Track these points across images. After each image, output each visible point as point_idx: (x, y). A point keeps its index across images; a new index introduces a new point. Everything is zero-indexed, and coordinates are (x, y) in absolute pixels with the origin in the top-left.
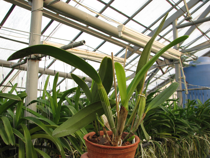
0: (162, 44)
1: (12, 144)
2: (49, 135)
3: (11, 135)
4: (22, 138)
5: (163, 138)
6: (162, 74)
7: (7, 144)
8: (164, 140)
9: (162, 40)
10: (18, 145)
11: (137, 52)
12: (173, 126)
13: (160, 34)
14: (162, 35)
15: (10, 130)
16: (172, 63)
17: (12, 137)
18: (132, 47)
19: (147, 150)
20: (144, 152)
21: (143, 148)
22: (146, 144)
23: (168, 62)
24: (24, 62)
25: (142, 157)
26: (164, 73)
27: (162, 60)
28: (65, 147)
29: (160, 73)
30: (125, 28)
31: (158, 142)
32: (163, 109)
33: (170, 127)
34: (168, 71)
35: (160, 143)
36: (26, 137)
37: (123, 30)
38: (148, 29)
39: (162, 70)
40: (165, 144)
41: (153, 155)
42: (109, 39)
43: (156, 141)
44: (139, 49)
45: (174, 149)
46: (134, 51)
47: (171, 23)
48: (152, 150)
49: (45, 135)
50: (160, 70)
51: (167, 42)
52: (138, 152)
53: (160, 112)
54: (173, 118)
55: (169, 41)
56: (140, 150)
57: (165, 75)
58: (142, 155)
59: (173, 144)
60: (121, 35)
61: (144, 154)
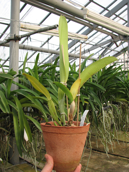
0: (116, 23)
1: (8, 113)
2: (36, 105)
3: (6, 105)
4: (16, 107)
5: (119, 102)
6: (116, 46)
7: (5, 113)
8: (120, 104)
9: (118, 18)
10: (13, 113)
11: (96, 29)
12: (127, 92)
13: (116, 14)
14: (117, 15)
15: (5, 102)
16: (126, 38)
17: (7, 107)
18: (91, 25)
19: (107, 112)
20: (105, 114)
21: (104, 110)
22: (106, 107)
23: (122, 38)
24: (6, 42)
25: (103, 117)
26: (117, 46)
27: (116, 36)
28: (47, 113)
29: (114, 46)
30: (89, 12)
31: (115, 105)
32: (120, 79)
33: (124, 93)
34: (122, 43)
36: (18, 106)
37: (87, 13)
38: (106, 9)
39: (116, 44)
40: (120, 107)
41: (111, 116)
42: (73, 18)
43: (113, 105)
44: (98, 26)
45: (127, 110)
46: (94, 28)
47: (126, 4)
48: (111, 112)
49: (32, 104)
50: (115, 44)
51: (122, 20)
52: (100, 114)
53: (118, 82)
54: (127, 86)
55: (123, 19)
56: (102, 112)
57: (118, 47)
58: (103, 116)
59: (127, 106)
60: (86, 17)
61: (105, 115)
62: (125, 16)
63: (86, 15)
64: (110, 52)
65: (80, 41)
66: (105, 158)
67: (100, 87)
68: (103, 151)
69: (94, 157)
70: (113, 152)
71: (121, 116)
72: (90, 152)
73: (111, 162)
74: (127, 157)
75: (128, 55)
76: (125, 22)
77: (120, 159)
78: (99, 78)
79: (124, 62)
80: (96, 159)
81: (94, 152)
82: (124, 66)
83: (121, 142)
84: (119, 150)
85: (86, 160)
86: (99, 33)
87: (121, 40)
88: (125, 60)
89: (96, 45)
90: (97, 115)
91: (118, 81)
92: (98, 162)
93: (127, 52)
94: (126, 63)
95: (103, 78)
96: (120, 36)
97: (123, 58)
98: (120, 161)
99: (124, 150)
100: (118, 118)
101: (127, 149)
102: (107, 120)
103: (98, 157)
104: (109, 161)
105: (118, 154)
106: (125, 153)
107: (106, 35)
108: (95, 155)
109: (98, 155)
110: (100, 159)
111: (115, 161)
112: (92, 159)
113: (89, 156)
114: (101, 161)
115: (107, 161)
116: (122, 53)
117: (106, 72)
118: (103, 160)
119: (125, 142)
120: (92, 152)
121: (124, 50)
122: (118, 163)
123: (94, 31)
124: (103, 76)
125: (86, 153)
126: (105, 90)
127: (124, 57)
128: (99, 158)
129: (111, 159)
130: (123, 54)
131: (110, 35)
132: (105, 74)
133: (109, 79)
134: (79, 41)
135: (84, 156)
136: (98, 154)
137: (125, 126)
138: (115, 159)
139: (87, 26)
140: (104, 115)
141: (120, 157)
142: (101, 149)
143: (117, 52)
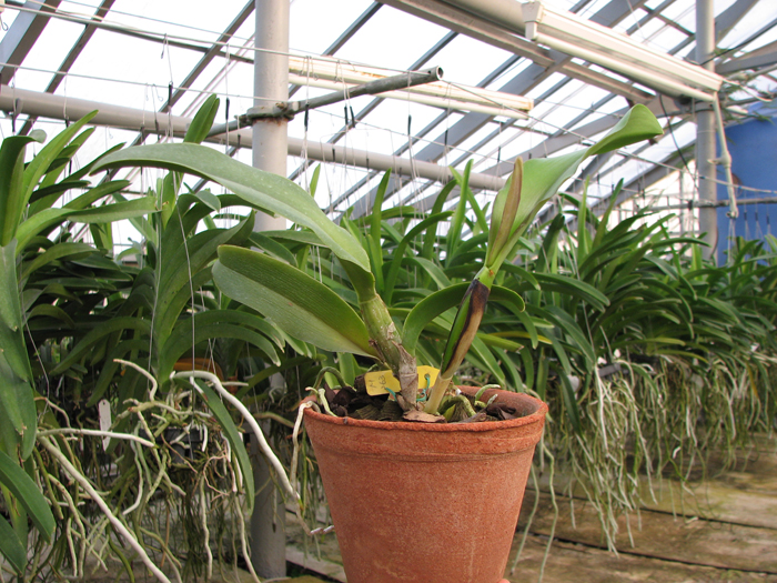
5: (656, 354)
8: (659, 361)
11: (565, 67)
12: (689, 318)
13: (646, 4)
14: (653, 8)
16: (687, 108)
20: (606, 391)
21: (601, 379)
22: (610, 369)
23: (671, 106)
25: (598, 404)
27: (647, 95)
30: (545, 12)
31: (642, 366)
32: (662, 268)
33: (677, 321)
34: (670, 128)
35: (648, 369)
37: (539, 17)
40: (662, 375)
43: (637, 364)
46: (553, 64)
51: (671, 30)
52: (588, 391)
53: (655, 277)
54: (689, 294)
55: (677, 26)
56: (593, 385)
57: (655, 146)
58: (598, 399)
59: (686, 375)
60: (532, 32)
61: (605, 397)
62: (686, 12)
63: (535, 25)
64: (619, 164)
65: (495, 119)
66: (601, 565)
67: (589, 289)
68: (596, 544)
69: (559, 560)
70: (630, 547)
71: (664, 411)
72: (543, 545)
73: (626, 575)
74: (685, 560)
75: (694, 180)
76: (685, 37)
77: (660, 568)
78: (582, 262)
79: (681, 207)
80: (567, 567)
81: (560, 547)
82: (681, 222)
83: (663, 515)
84: (658, 540)
85: (532, 571)
86: (575, 83)
87: (666, 116)
88: (685, 197)
89: (561, 134)
90: (576, 396)
91: (651, 273)
92: (578, 575)
93: (691, 165)
94: (686, 211)
95: (598, 261)
96: (663, 97)
97: (677, 191)
98: (659, 573)
99: (674, 539)
100: (653, 420)
101: (685, 536)
102: (613, 414)
103: (576, 560)
104: (618, 573)
105: (650, 551)
106: (679, 548)
107: (606, 93)
108: (563, 555)
109: (577, 557)
110: (583, 568)
111: (639, 572)
112: (553, 566)
113: (543, 558)
114: (589, 574)
115: (609, 572)
116: (672, 171)
117: (611, 240)
118: (596, 570)
119: (679, 515)
120: (553, 545)
121: (679, 158)
122: (651, 577)
123: (556, 77)
124: (597, 253)
125: (531, 550)
126: (608, 303)
127: (681, 188)
128: (580, 563)
129: (624, 567)
130: (676, 174)
131: (622, 94)
132: (607, 246)
133: (619, 268)
134: (490, 118)
135: (522, 559)
136: (575, 553)
137: (678, 453)
138: (641, 567)
139: (528, 56)
140: (601, 397)
141: (657, 561)
142: (585, 538)
143: (650, 166)
